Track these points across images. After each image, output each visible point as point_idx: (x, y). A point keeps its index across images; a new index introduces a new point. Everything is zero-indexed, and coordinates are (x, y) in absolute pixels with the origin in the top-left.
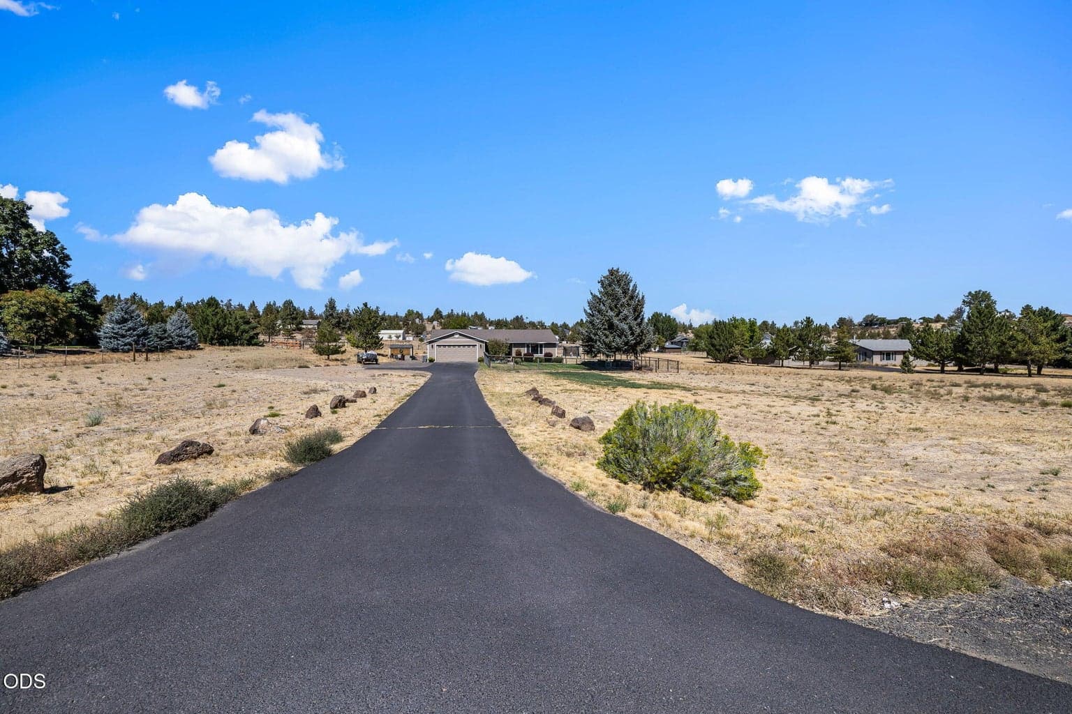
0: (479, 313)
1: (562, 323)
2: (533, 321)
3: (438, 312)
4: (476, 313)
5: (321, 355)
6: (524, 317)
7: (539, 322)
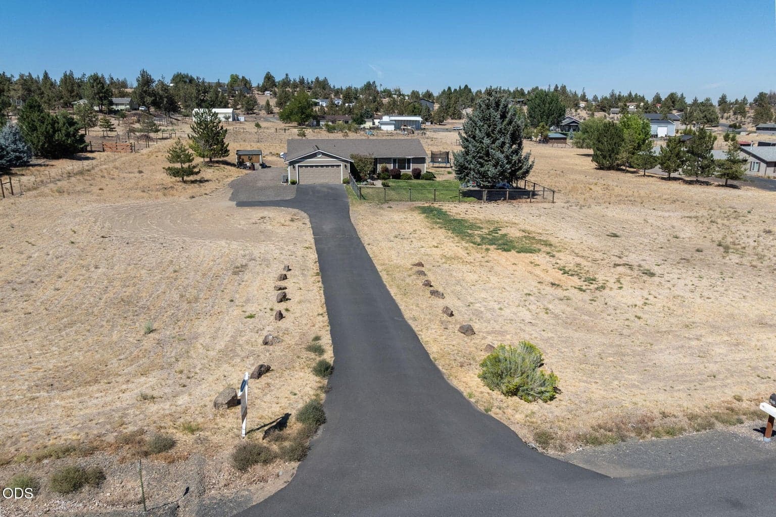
0: (321, 79)
1: (425, 91)
2: (388, 88)
3: (269, 78)
4: (317, 79)
5: (175, 177)
6: (377, 84)
7: (396, 91)
